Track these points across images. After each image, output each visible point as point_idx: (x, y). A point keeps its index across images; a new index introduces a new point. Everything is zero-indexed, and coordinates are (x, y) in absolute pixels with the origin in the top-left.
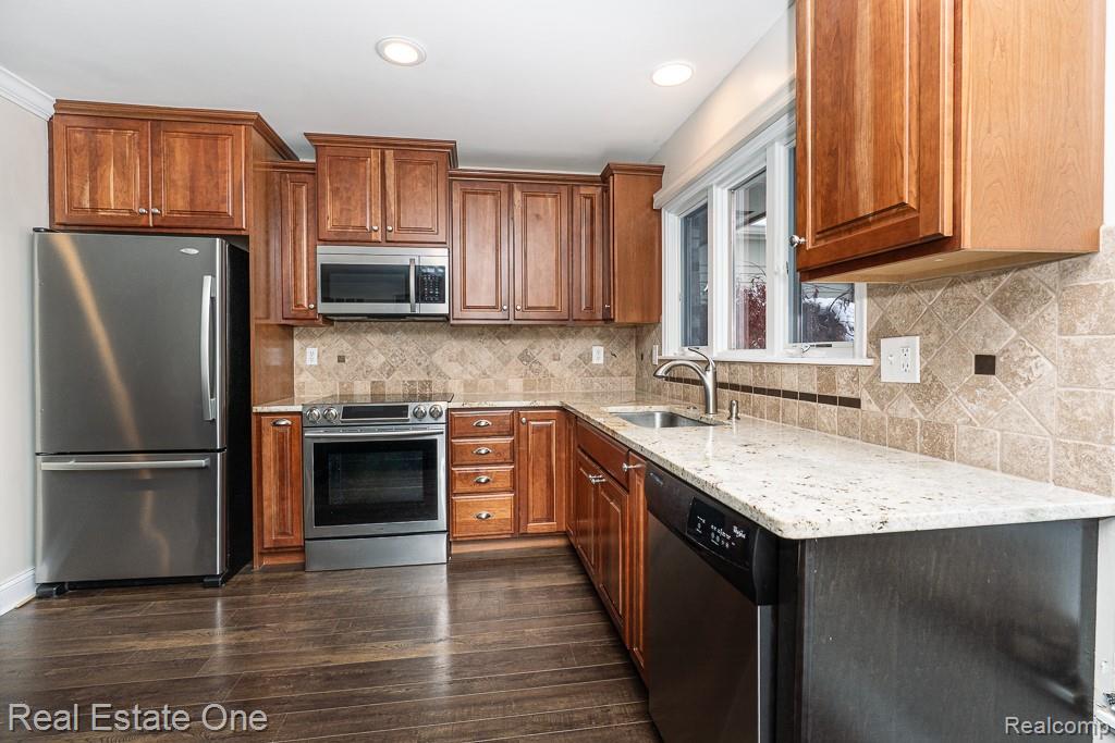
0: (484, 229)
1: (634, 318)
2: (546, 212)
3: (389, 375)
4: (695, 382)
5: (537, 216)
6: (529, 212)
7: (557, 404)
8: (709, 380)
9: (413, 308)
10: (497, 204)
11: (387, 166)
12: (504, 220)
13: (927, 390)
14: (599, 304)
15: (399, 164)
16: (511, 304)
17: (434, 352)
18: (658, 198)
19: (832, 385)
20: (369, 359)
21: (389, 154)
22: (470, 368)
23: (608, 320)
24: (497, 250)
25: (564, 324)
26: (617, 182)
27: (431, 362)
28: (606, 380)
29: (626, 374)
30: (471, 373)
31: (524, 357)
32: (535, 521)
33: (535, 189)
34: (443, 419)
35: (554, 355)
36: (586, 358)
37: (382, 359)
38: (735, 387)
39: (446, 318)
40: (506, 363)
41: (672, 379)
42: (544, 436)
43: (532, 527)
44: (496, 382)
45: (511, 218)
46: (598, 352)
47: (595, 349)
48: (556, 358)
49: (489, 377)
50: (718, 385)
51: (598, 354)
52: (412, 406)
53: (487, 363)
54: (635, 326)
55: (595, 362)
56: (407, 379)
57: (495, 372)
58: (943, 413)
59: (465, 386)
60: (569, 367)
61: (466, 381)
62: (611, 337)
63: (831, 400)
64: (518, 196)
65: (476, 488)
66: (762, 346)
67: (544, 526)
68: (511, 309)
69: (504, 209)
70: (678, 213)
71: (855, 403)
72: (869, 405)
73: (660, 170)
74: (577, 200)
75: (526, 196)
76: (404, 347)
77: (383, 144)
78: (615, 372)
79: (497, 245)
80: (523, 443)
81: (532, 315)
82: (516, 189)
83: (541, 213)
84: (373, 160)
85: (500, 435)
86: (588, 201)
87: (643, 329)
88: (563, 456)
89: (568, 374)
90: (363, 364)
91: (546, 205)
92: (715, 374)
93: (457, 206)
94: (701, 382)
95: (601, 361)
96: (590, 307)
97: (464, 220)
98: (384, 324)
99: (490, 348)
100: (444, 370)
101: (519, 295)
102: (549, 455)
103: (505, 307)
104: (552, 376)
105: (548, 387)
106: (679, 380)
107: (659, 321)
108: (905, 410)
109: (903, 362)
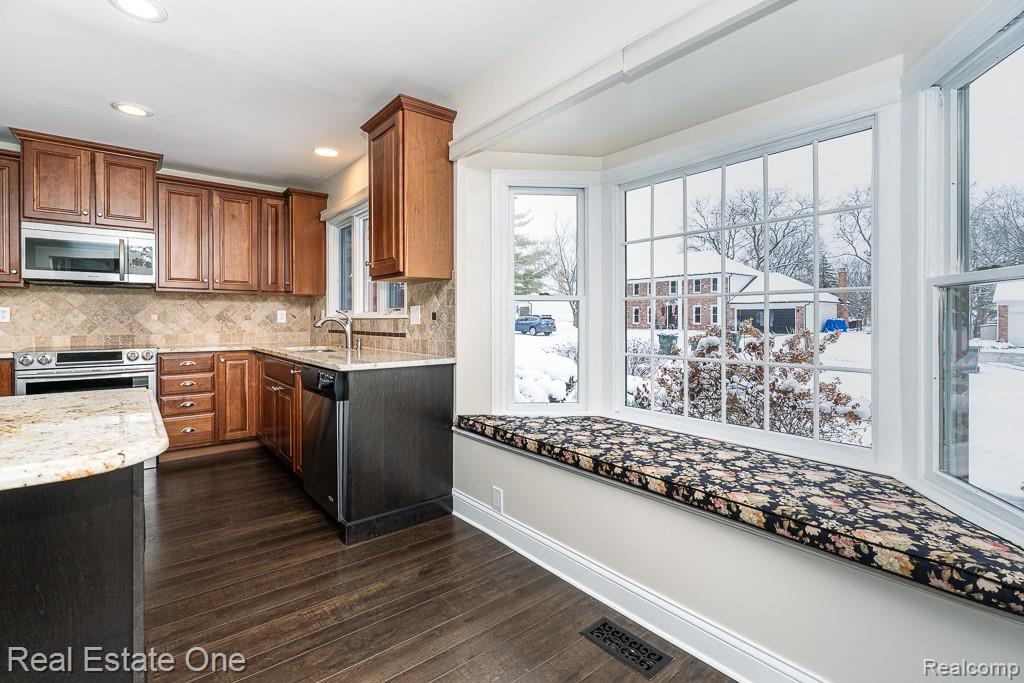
0: (187, 221)
1: (307, 291)
2: (240, 213)
3: (90, 331)
4: (341, 332)
5: (233, 216)
6: (226, 212)
7: (250, 348)
8: (348, 328)
9: (122, 278)
10: (198, 203)
11: (97, 164)
12: (205, 216)
13: (422, 328)
14: (281, 281)
15: (109, 165)
16: (211, 277)
17: (136, 313)
18: (324, 215)
19: (397, 327)
20: (69, 317)
21: (100, 157)
22: (173, 326)
23: (288, 292)
24: (198, 238)
25: (255, 292)
26: (294, 199)
27: (134, 321)
28: (288, 334)
29: (303, 330)
30: (172, 330)
31: (220, 317)
32: (231, 431)
33: (232, 195)
34: (154, 361)
35: (246, 316)
36: (272, 318)
37: (83, 317)
38: (363, 333)
39: (152, 286)
40: (204, 322)
41: (333, 331)
42: (238, 371)
43: (229, 436)
44: (195, 336)
45: (210, 215)
46: (282, 314)
47: (279, 312)
48: (248, 318)
49: (188, 332)
50: (353, 332)
51: (282, 316)
52: (125, 352)
53: (188, 322)
54: (309, 296)
55: (279, 321)
56: (109, 334)
57: (195, 328)
58: (425, 336)
59: (167, 340)
60: (259, 325)
61: (167, 335)
62: (292, 303)
63: (396, 335)
64: (216, 200)
65: (183, 410)
67: (239, 434)
68: (211, 282)
69: (205, 208)
70: (337, 226)
71: (403, 335)
72: (408, 336)
73: (325, 197)
74: (265, 206)
75: (223, 201)
76: (106, 308)
77: (93, 148)
78: (294, 328)
79: (198, 234)
80: (222, 376)
81: (229, 287)
82: (215, 196)
83: (236, 214)
84: (83, 159)
85: (203, 371)
86: (274, 209)
87: (314, 297)
88: (254, 384)
89: (257, 330)
90: (62, 321)
91: (241, 209)
92: (352, 325)
93: (162, 202)
94: (344, 332)
95: (284, 321)
96: (275, 283)
97: (170, 213)
98: (85, 289)
99: (190, 310)
100: (146, 326)
101: (217, 273)
102: (244, 385)
103: (206, 280)
104: (244, 331)
105: (241, 340)
106: (336, 332)
107: (325, 294)
108: (417, 336)
109: (416, 316)
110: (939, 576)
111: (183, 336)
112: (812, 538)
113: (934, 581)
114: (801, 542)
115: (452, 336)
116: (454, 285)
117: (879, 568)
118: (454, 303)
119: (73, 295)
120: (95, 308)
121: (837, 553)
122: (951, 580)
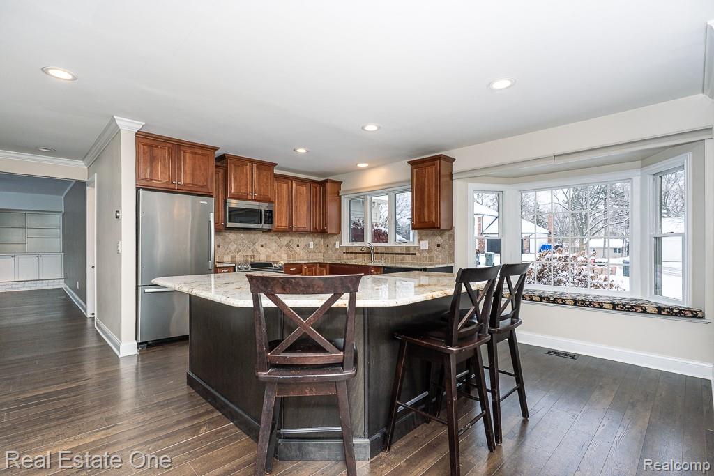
1: (333, 232)
2: (303, 191)
3: (238, 253)
5: (300, 194)
6: (297, 191)
9: (261, 226)
10: (288, 187)
11: (254, 169)
12: (290, 194)
13: (429, 251)
15: (258, 170)
17: (254, 243)
19: (409, 250)
20: (230, 246)
21: (255, 166)
22: (268, 250)
23: (324, 232)
26: (329, 184)
27: (254, 247)
28: (314, 254)
29: (320, 252)
31: (287, 246)
33: (300, 183)
35: (297, 244)
36: (307, 246)
37: (235, 246)
40: (281, 248)
41: (348, 253)
44: (277, 255)
47: (310, 243)
49: (275, 253)
51: (311, 245)
53: (275, 248)
55: (310, 247)
56: (245, 254)
57: (277, 251)
58: (432, 254)
60: (302, 249)
61: (266, 255)
62: (315, 238)
63: (409, 254)
64: (294, 185)
66: (387, 242)
69: (290, 190)
70: (349, 198)
71: (415, 254)
72: (418, 254)
73: (340, 183)
74: (312, 188)
75: (297, 185)
76: (244, 241)
77: (253, 161)
78: (317, 251)
81: (299, 230)
82: (294, 183)
84: (249, 167)
86: (316, 189)
89: (302, 252)
91: (303, 189)
95: (312, 247)
99: (275, 242)
100: (258, 251)
101: (294, 223)
103: (291, 227)
104: (296, 253)
105: (295, 257)
106: (351, 253)
107: (340, 233)
108: (425, 254)
109: (425, 245)
110: (664, 311)
111: (273, 256)
112: (628, 308)
113: (663, 313)
114: (625, 310)
115: (452, 254)
116: (453, 232)
117: (648, 313)
118: (453, 240)
119: (231, 234)
120: (240, 241)
121: (636, 311)
122: (667, 312)
